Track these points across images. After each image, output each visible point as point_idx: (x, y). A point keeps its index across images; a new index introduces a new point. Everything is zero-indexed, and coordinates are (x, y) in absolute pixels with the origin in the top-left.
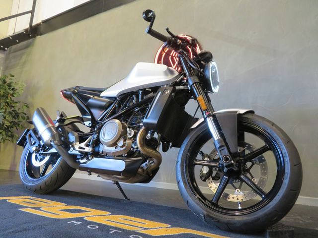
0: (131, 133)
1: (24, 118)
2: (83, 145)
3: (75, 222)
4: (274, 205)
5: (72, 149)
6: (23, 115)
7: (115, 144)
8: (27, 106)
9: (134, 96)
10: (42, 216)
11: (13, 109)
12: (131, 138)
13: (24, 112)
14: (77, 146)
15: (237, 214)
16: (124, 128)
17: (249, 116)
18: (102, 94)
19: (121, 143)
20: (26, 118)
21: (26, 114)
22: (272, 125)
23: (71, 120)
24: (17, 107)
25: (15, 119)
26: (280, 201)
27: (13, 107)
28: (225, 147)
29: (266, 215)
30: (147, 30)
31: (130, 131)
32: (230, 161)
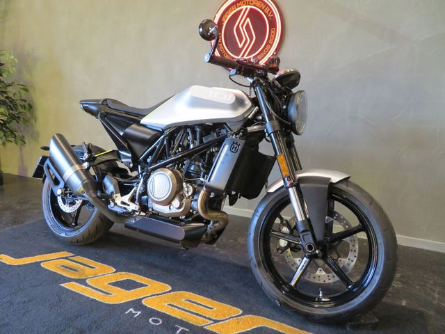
0: (188, 189)
1: (24, 107)
2: (126, 198)
3: (134, 312)
4: (359, 302)
5: (112, 204)
6: (23, 103)
7: (168, 202)
8: (26, 90)
9: (189, 130)
10: (92, 300)
11: (5, 95)
12: (189, 197)
13: (23, 98)
14: (119, 199)
15: (316, 306)
16: (179, 182)
17: (343, 187)
18: (143, 121)
19: (176, 203)
20: (27, 106)
21: (25, 101)
22: (371, 204)
23: (104, 157)
24: (11, 91)
25: (12, 110)
26: (367, 299)
27: (5, 93)
28: (309, 233)
29: (348, 311)
30: (207, 58)
31: (188, 187)
32: (315, 250)
